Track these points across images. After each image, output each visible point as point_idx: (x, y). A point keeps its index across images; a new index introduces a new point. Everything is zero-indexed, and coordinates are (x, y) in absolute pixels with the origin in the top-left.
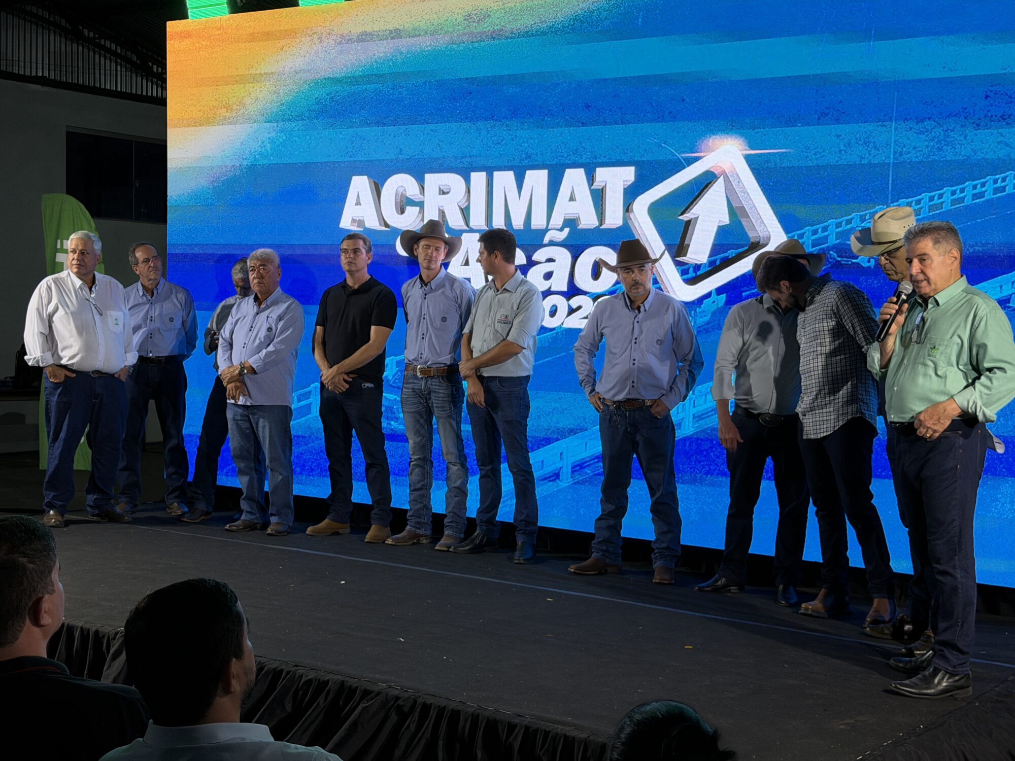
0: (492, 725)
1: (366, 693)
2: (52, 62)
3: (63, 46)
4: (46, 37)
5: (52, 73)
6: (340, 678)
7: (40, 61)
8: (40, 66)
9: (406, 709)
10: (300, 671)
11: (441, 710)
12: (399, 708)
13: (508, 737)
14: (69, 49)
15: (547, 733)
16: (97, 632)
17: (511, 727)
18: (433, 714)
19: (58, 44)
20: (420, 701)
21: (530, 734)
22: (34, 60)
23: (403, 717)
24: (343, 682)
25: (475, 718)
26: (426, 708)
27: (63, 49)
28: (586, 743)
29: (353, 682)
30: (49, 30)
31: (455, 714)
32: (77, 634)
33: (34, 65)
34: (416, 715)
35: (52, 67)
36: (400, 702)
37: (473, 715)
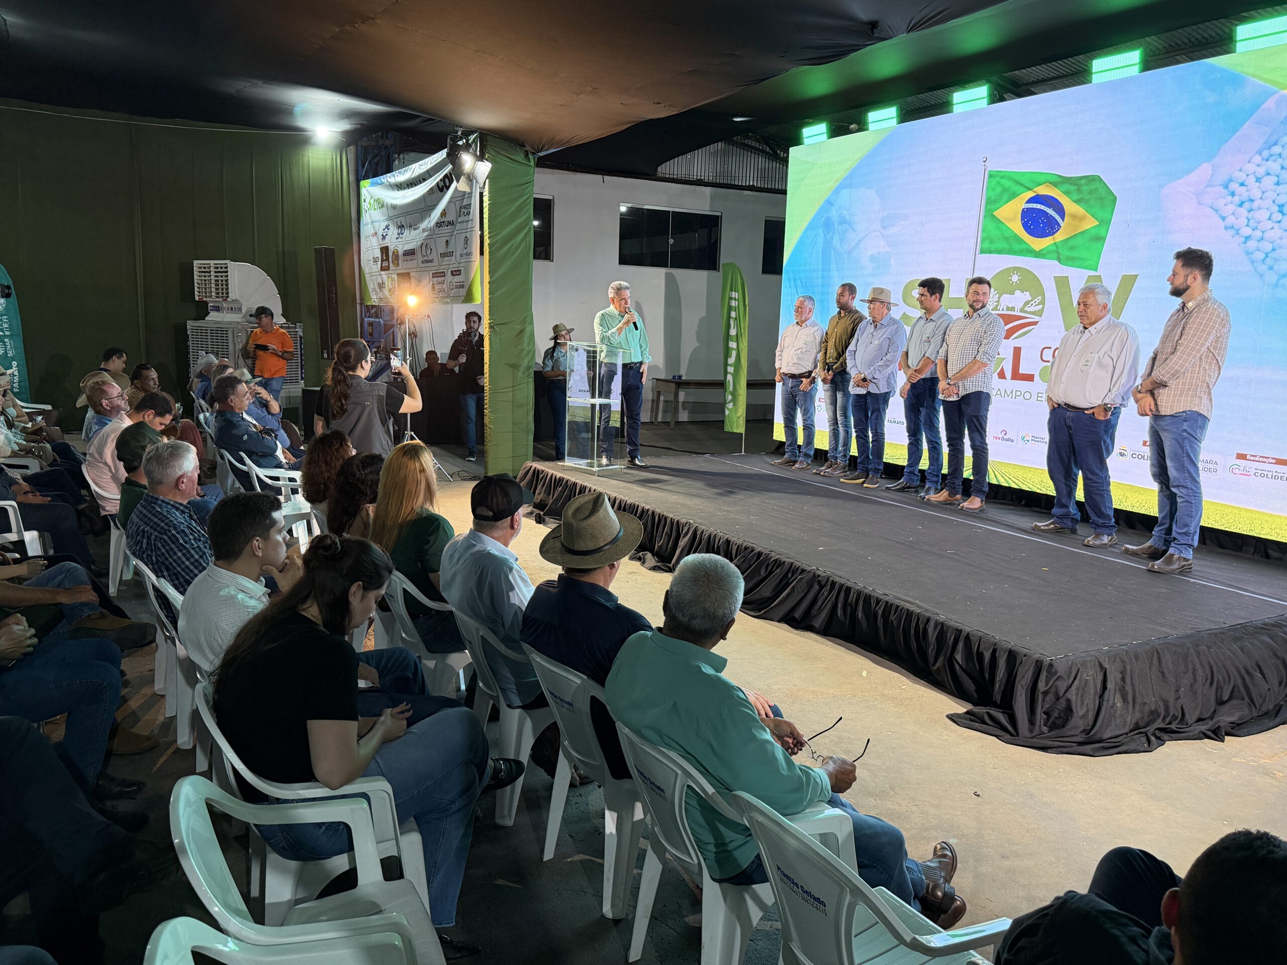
0: (868, 598)
1: (803, 571)
2: (759, 176)
3: (767, 164)
4: (756, 159)
5: (759, 182)
6: (792, 561)
7: (752, 175)
8: (752, 179)
9: (823, 583)
10: (773, 554)
11: (842, 586)
12: (819, 582)
13: (876, 607)
14: (770, 166)
15: (898, 607)
16: (678, 522)
17: (878, 601)
18: (837, 587)
19: (763, 163)
20: (831, 579)
21: (888, 606)
22: (748, 175)
23: (822, 587)
24: (792, 564)
25: (859, 593)
26: (833, 583)
27: (767, 166)
28: (918, 616)
29: (798, 564)
30: (759, 155)
31: (848, 590)
32: (668, 521)
33: (748, 178)
34: (828, 587)
35: (759, 179)
36: (820, 579)
37: (858, 590)
